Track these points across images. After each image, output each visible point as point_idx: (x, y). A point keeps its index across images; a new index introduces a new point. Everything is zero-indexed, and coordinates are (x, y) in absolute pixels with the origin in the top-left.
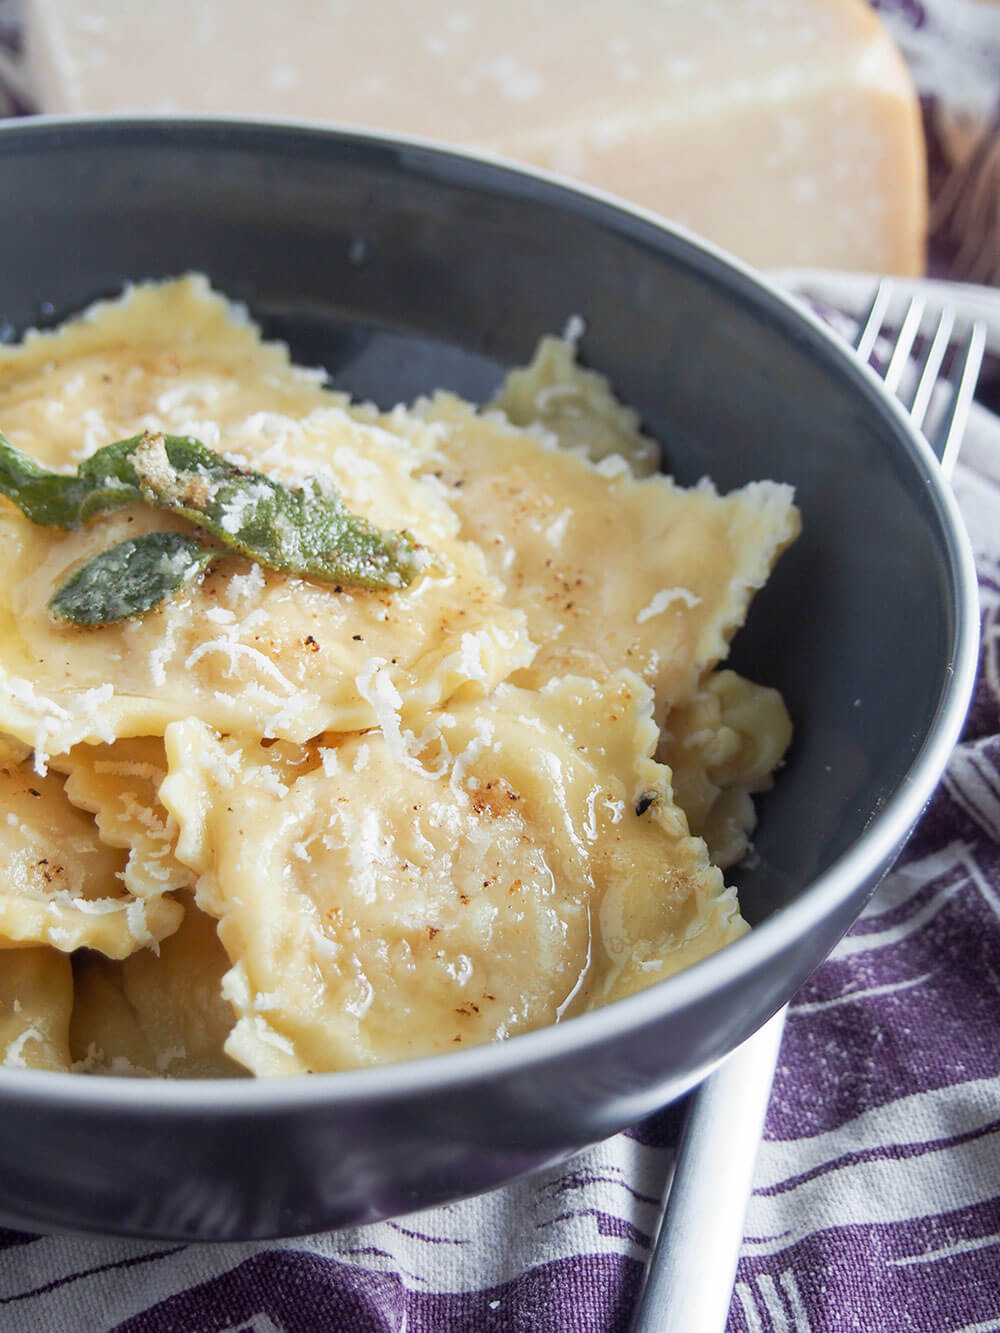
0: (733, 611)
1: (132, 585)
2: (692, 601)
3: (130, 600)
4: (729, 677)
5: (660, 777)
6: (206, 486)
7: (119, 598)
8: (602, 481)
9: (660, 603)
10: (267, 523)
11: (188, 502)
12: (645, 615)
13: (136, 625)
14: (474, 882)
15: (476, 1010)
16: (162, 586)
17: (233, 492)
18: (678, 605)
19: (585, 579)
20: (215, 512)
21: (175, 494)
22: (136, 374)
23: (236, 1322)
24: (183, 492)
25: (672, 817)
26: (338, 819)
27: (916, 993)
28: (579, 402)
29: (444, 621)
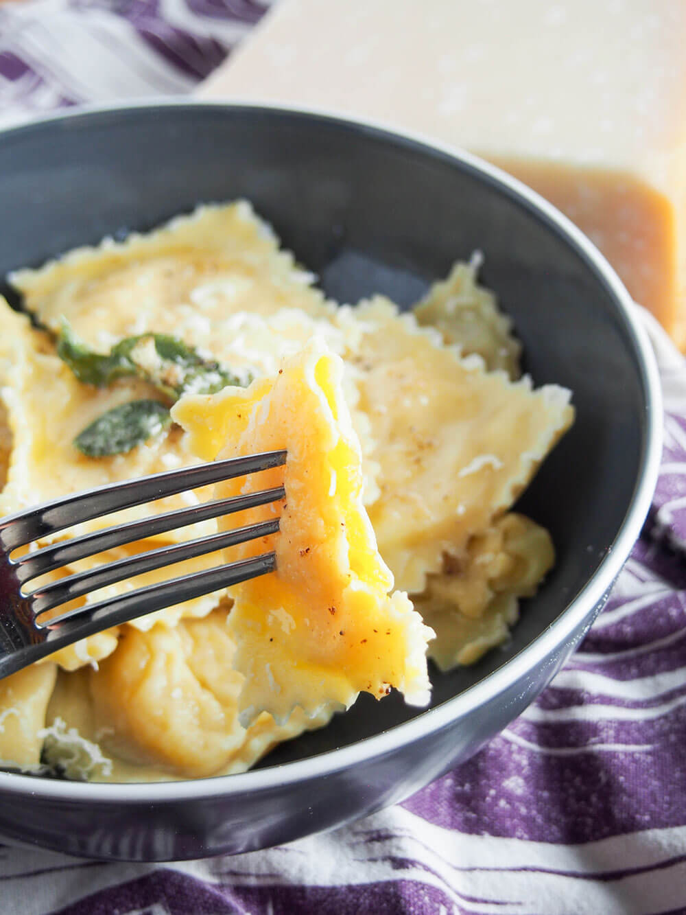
0: (521, 475)
1: (122, 433)
2: (497, 464)
3: (120, 443)
4: (512, 520)
6: (178, 372)
7: (113, 441)
8: (463, 373)
9: (477, 464)
11: (165, 382)
12: (465, 472)
13: (120, 460)
16: (140, 435)
17: (194, 377)
18: (488, 467)
19: (434, 442)
20: (180, 389)
21: (157, 376)
22: (189, 273)
23: (143, 906)
24: (163, 376)
27: (637, 755)
28: (475, 309)
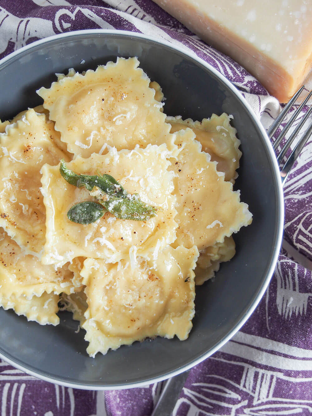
2: (221, 226)
5: (193, 276)
6: (107, 198)
10: (119, 208)
11: (102, 200)
12: (209, 227)
14: (143, 295)
15: (135, 321)
18: (218, 225)
19: (200, 207)
20: (107, 203)
21: (99, 198)
24: (102, 198)
25: (192, 285)
26: (116, 284)
29: (159, 224)
